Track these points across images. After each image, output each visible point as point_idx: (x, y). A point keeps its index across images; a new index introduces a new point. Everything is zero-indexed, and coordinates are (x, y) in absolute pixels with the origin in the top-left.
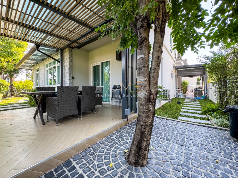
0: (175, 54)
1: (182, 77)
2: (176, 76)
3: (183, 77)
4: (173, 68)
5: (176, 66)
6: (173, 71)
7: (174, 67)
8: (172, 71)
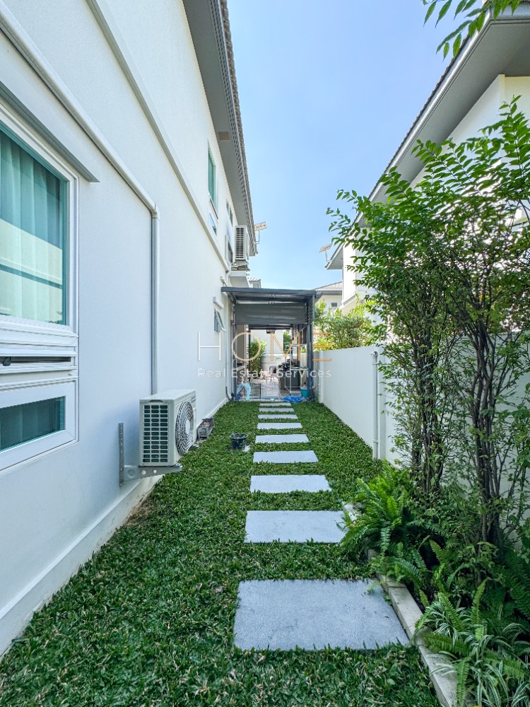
0: (230, 249)
1: (250, 329)
2: (231, 325)
3: (252, 329)
4: (223, 295)
5: (231, 286)
6: (222, 305)
7: (223, 289)
8: (215, 303)
